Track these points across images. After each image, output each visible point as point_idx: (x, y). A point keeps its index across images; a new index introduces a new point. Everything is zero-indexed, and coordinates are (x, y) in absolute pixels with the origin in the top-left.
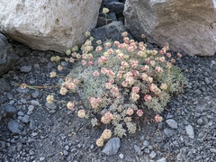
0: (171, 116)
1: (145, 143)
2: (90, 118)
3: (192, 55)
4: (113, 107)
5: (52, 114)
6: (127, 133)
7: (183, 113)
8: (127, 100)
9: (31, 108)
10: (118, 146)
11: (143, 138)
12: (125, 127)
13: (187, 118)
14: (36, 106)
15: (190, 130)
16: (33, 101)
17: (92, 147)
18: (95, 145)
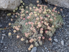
0: (56, 37)
1: (46, 48)
2: (26, 40)
3: (68, 8)
4: (34, 36)
5: (11, 39)
6: (39, 45)
7: (61, 36)
8: (39, 33)
9: (3, 37)
10: (36, 50)
11: (45, 46)
12: (38, 43)
13: (62, 38)
14: (4, 36)
15: (62, 42)
16: (3, 34)
17: (27, 50)
18: (28, 50)
